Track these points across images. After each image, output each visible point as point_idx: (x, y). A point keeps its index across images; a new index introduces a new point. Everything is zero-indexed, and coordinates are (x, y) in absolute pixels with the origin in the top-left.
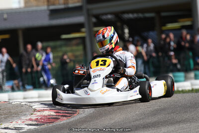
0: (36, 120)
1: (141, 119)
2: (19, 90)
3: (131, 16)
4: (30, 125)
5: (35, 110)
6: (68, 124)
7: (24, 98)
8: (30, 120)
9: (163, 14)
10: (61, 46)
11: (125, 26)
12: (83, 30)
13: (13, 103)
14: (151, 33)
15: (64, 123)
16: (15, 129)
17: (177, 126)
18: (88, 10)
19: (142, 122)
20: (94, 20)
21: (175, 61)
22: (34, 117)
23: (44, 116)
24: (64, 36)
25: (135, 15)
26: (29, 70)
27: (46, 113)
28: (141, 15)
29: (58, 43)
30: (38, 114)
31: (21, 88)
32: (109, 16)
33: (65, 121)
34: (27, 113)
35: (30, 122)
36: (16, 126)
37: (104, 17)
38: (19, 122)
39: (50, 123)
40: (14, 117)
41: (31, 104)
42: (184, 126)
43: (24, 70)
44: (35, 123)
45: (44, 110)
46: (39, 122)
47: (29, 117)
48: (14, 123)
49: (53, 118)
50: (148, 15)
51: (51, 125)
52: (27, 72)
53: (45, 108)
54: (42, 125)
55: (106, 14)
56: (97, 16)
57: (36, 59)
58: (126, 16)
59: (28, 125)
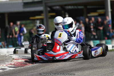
0: (14, 64)
1: (74, 66)
2: (5, 47)
3: (70, 7)
4: (11, 67)
5: (13, 59)
6: (32, 67)
7: (8, 52)
8: (11, 64)
9: (89, 7)
10: (29, 23)
11: (66, 13)
12: (43, 14)
13: (1, 55)
14: (81, 18)
15: (30, 67)
16: (2, 69)
17: (95, 70)
18: (46, 3)
19: (74, 67)
20: (49, 9)
21: (94, 34)
22: (13, 63)
23: (19, 62)
24: (31, 18)
25: (73, 7)
26: (11, 36)
27: (20, 61)
28: (76, 7)
29: (28, 22)
30: (15, 61)
31: (6, 46)
32: (58, 7)
33: (30, 66)
34: (9, 60)
35: (11, 66)
36: (2, 68)
37: (55, 8)
38: (4, 65)
39: (22, 66)
40: (1, 62)
41: (11, 55)
42: (99, 70)
43: (8, 36)
44: (14, 66)
45: (19, 59)
46: (16, 66)
47: (10, 63)
48: (1, 66)
49: (24, 64)
50: (80, 7)
51: (22, 68)
52: (9, 37)
53: (20, 58)
54: (17, 67)
55: (56, 6)
56: (50, 7)
57: (15, 31)
58: (67, 7)
59: (9, 67)
